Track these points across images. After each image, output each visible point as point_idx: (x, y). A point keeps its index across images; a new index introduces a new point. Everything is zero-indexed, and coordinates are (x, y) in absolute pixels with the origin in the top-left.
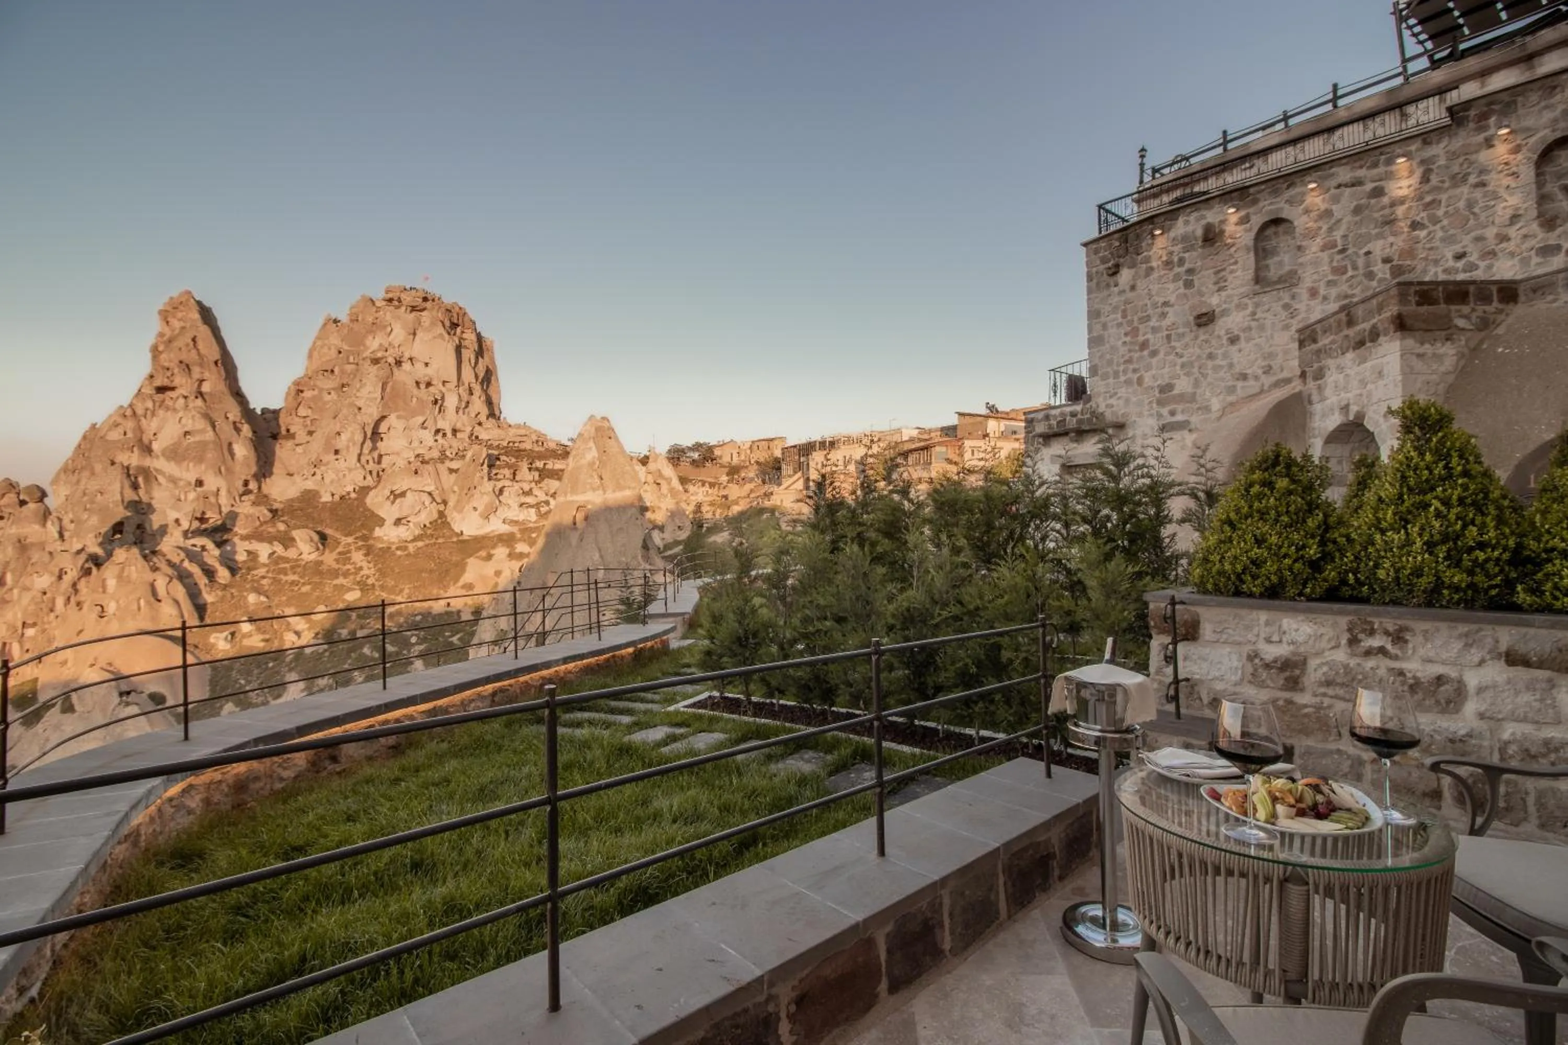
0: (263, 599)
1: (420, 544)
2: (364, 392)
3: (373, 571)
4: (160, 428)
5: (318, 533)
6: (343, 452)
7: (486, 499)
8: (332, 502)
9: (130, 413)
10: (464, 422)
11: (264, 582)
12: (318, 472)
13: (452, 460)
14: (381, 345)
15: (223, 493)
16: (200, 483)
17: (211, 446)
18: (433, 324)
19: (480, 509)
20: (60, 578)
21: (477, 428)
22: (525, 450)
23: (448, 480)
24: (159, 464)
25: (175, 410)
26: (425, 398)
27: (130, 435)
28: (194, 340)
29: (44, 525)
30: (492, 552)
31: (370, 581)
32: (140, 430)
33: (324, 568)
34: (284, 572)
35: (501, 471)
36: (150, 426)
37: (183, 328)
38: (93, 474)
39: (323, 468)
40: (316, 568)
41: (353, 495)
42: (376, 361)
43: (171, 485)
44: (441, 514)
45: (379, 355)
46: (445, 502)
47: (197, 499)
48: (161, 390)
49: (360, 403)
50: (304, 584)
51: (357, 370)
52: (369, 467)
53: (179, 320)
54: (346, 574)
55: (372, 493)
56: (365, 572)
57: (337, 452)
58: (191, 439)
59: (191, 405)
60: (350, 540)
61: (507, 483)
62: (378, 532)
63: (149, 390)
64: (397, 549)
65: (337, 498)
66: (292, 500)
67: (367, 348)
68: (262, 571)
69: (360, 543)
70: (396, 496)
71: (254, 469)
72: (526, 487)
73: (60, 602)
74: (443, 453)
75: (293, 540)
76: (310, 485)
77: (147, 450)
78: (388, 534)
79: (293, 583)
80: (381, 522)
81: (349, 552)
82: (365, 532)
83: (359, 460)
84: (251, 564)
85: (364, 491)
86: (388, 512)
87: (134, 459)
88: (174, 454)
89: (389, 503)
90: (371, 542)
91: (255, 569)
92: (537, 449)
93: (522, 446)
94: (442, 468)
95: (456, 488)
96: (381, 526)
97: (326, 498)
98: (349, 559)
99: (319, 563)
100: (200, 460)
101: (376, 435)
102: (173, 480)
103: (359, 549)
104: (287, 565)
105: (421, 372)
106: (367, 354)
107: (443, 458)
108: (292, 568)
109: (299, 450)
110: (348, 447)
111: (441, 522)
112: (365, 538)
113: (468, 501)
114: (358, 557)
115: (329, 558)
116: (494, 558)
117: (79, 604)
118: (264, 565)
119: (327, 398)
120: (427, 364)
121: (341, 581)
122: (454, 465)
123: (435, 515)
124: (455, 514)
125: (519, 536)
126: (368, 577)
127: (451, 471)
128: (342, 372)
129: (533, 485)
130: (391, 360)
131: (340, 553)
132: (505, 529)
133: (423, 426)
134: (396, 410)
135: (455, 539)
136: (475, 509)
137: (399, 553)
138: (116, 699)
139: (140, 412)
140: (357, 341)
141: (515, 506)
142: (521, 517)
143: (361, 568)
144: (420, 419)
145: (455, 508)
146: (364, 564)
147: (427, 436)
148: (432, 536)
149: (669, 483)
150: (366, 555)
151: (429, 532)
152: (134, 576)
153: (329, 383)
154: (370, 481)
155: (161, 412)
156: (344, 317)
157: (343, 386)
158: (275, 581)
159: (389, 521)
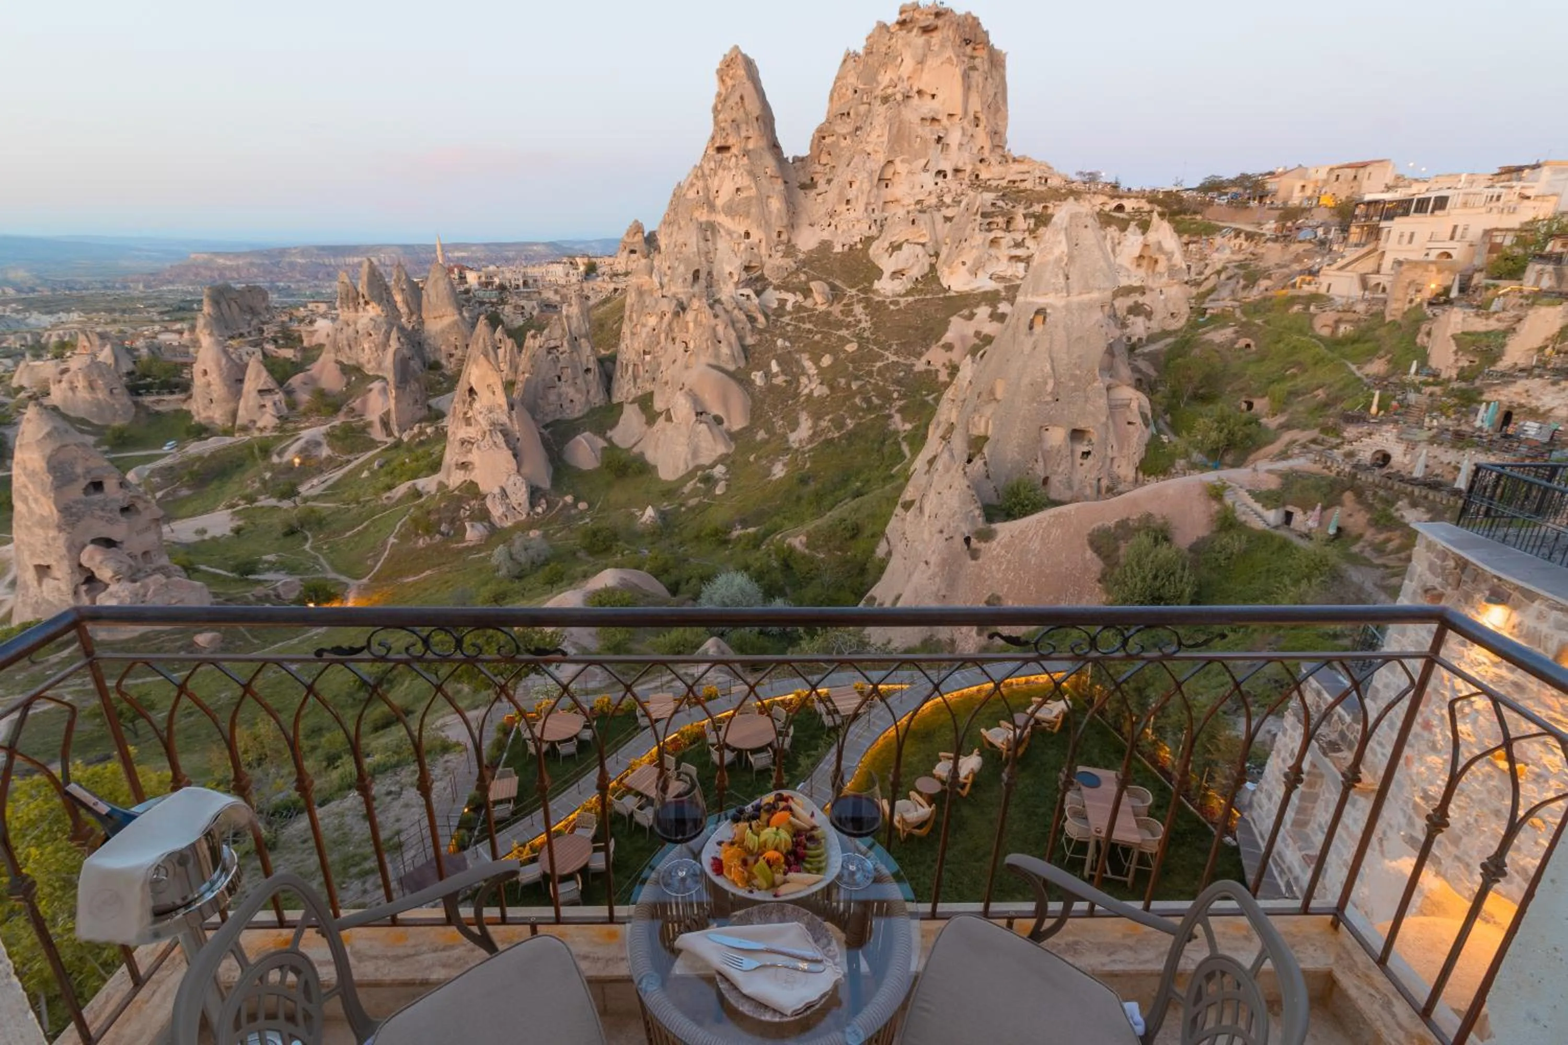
0: (787, 344)
1: (910, 299)
2: (873, 137)
3: (869, 324)
4: (720, 186)
5: (829, 284)
6: (853, 203)
7: (975, 253)
8: (842, 253)
9: (700, 174)
10: (964, 160)
11: (789, 328)
12: (833, 223)
13: (948, 207)
14: (891, 80)
15: (763, 243)
16: (747, 235)
17: (754, 201)
18: (942, 45)
19: (969, 264)
20: (662, 318)
21: (979, 165)
22: (1025, 191)
23: (943, 229)
24: (721, 219)
25: (729, 169)
26: (929, 136)
27: (701, 194)
28: (742, 98)
29: (651, 277)
30: (975, 311)
31: (866, 334)
32: (707, 189)
33: (832, 318)
34: (802, 320)
35: (995, 219)
36: (714, 183)
37: (734, 86)
38: (680, 228)
39: (837, 219)
40: (825, 320)
41: (859, 246)
42: (885, 100)
43: (728, 238)
44: (933, 267)
45: (889, 91)
46: (937, 255)
47: (746, 249)
48: (721, 149)
49: (869, 149)
50: (817, 333)
51: (869, 111)
52: (874, 216)
53: (731, 78)
54: (848, 326)
55: (875, 244)
56: (863, 325)
57: (848, 202)
58: (743, 195)
59: (741, 163)
60: (853, 292)
61: (999, 234)
62: (877, 285)
63: (711, 152)
64: (891, 303)
65: (846, 248)
66: (812, 251)
67: (878, 83)
68: (786, 319)
69: (862, 296)
70: (896, 247)
71: (785, 221)
72: (1019, 238)
73: (663, 336)
74: (940, 198)
75: (811, 290)
76: (826, 235)
77: (712, 207)
78: (885, 287)
79: (809, 331)
80: (879, 274)
81: (852, 304)
82: (866, 284)
83: (866, 209)
84: (780, 311)
85: (868, 241)
86: (888, 264)
87: (703, 216)
88: (730, 210)
89: (887, 255)
90: (871, 295)
91: (782, 316)
92: (1038, 188)
93: (1022, 186)
94: (939, 217)
95: (948, 240)
96: (879, 279)
97: (838, 249)
98: (852, 311)
99: (828, 313)
100: (748, 215)
101: (884, 181)
102: (730, 233)
103: (859, 301)
104: (805, 314)
105: (927, 107)
106: (878, 92)
107: (941, 204)
108: (809, 316)
109: (820, 199)
110: (857, 198)
111: (931, 277)
112: (865, 291)
113: (959, 256)
114: (858, 309)
115: (837, 309)
116: (976, 317)
117: (673, 339)
118: (790, 313)
119: (843, 143)
120: (933, 96)
121: (844, 332)
122: (949, 213)
123: (927, 269)
124: (945, 268)
125: (1003, 294)
126: (865, 330)
127: (948, 219)
128: (857, 114)
129: (1027, 234)
130: (899, 97)
131: (845, 305)
132: (991, 285)
133: (925, 169)
134: (902, 153)
135: (941, 296)
136: (964, 263)
137: (892, 307)
138: (694, 418)
139: (707, 172)
140: (870, 77)
141: (1005, 261)
142: (1009, 273)
143: (860, 321)
144: (924, 161)
145: (944, 263)
146: (863, 317)
147: (928, 179)
148: (922, 290)
149: (1169, 260)
150: (865, 308)
151: (920, 286)
152: (704, 321)
153: (843, 128)
154: (874, 231)
155: (720, 172)
156: (861, 51)
157: (857, 129)
158: (797, 328)
159: (887, 274)
